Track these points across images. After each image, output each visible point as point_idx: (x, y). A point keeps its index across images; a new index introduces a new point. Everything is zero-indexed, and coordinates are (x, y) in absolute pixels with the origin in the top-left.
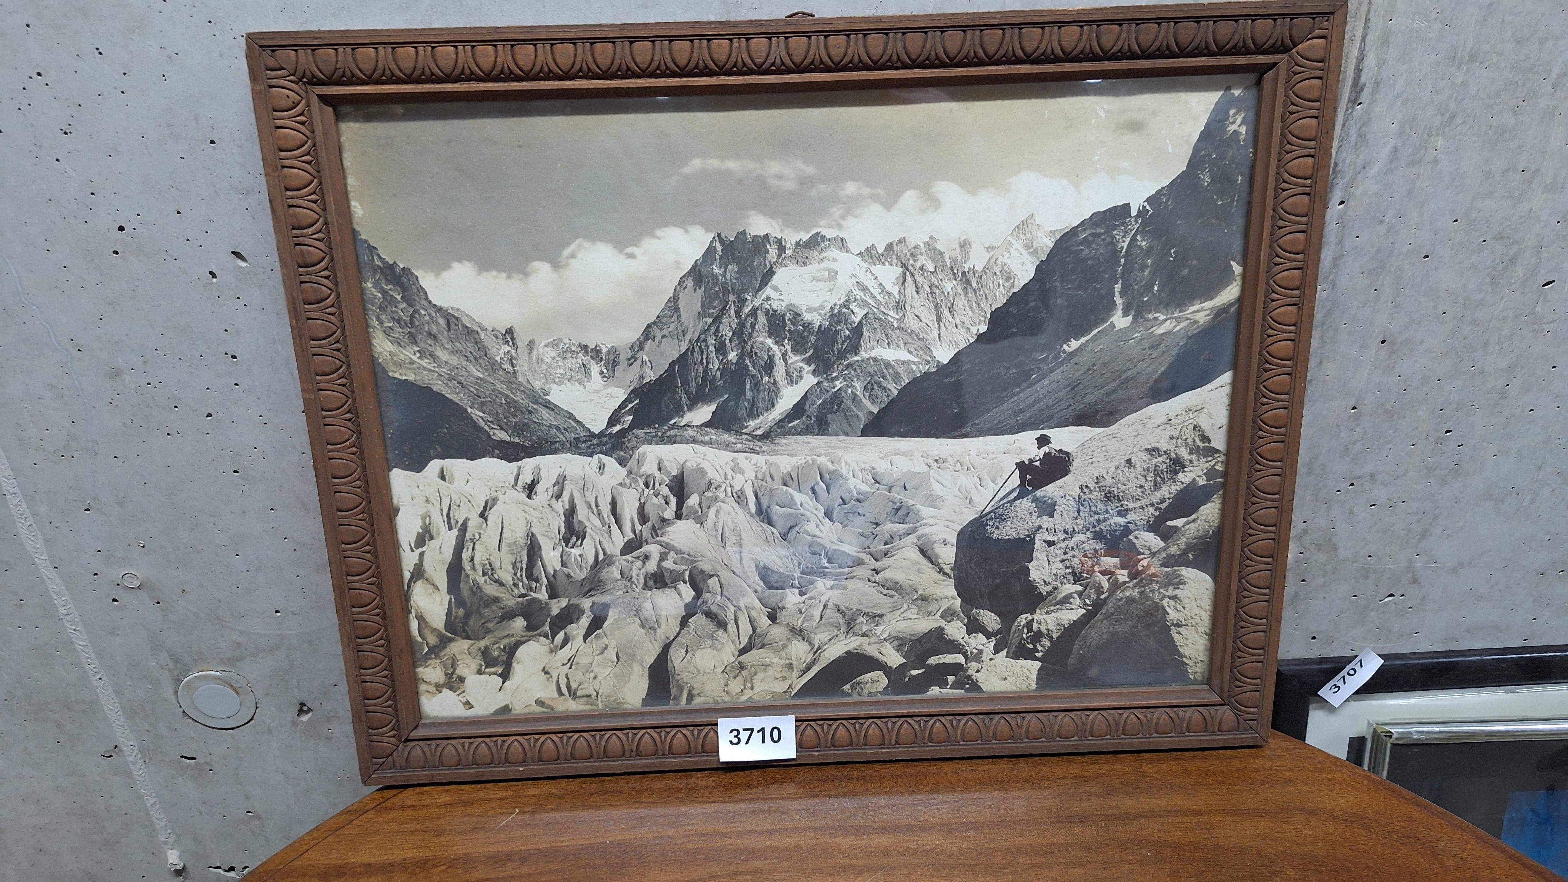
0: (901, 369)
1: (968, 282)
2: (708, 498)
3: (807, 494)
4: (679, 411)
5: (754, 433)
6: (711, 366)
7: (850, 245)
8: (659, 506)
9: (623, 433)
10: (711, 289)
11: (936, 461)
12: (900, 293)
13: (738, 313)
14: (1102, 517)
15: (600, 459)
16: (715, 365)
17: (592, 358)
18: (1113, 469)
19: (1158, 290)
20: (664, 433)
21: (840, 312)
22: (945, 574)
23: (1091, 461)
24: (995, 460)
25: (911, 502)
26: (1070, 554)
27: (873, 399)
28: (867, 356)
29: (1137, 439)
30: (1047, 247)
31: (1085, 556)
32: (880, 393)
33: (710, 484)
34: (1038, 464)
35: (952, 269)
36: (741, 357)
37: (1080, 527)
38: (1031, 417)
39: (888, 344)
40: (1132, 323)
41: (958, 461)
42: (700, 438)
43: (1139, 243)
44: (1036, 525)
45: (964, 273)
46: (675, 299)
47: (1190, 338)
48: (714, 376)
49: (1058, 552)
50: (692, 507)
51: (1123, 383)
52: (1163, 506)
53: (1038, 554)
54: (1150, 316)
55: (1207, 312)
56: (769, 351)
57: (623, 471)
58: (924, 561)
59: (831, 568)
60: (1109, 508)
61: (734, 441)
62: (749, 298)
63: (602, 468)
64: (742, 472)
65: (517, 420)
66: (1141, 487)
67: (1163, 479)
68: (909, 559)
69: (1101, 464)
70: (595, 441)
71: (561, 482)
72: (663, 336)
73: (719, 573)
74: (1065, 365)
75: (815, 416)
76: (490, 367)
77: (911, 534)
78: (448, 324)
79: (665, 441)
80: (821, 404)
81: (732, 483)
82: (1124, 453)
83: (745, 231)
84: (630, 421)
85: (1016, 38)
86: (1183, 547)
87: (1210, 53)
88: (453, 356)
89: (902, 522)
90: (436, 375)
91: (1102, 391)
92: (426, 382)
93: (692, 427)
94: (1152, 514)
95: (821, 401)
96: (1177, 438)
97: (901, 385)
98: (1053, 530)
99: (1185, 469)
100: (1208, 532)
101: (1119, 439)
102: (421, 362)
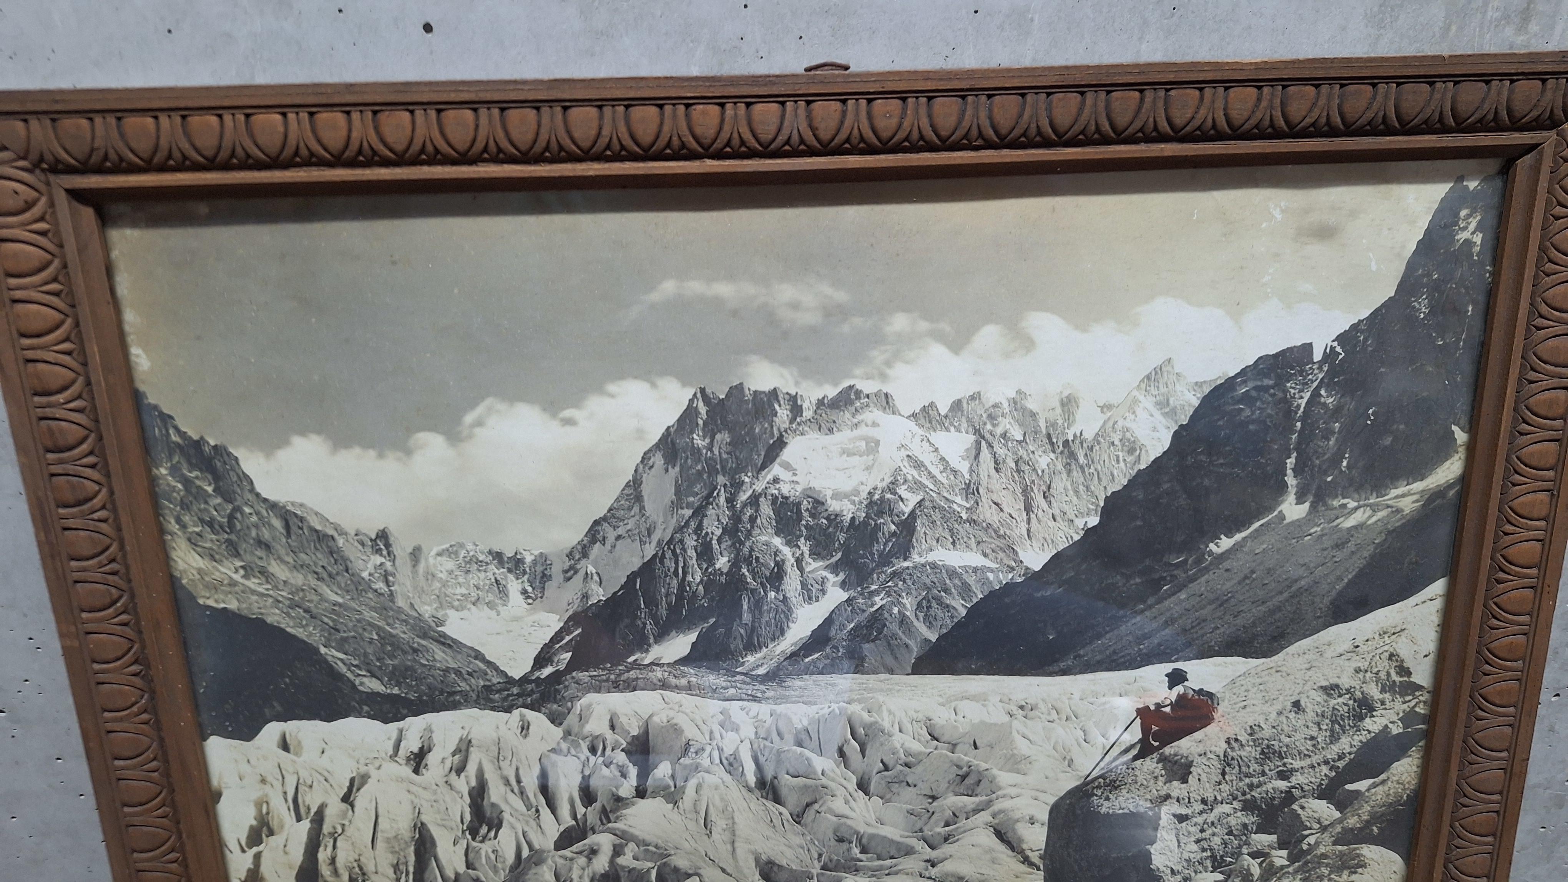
0: (971, 580)
1: (1072, 455)
2: (685, 767)
3: (831, 758)
4: (643, 644)
5: (754, 673)
6: (689, 578)
7: (898, 403)
8: (612, 781)
9: (557, 677)
10: (691, 467)
11: (1022, 707)
12: (971, 471)
13: (731, 501)
14: (1255, 781)
15: (522, 716)
16: (696, 576)
17: (510, 571)
18: (1273, 715)
19: (1348, 467)
20: (619, 675)
21: (882, 499)
22: (1031, 864)
23: (1243, 704)
24: (1107, 706)
25: (984, 766)
26: (1210, 831)
27: (929, 621)
28: (922, 560)
29: (1310, 673)
30: (1190, 405)
31: (1230, 833)
32: (940, 613)
33: (688, 745)
34: (1168, 710)
35: (1049, 436)
36: (735, 564)
37: (1224, 795)
38: (1159, 644)
39: (954, 543)
40: (1310, 513)
41: (1054, 707)
42: (673, 681)
43: (1323, 400)
44: (1163, 793)
45: (1066, 443)
46: (635, 483)
47: (1390, 532)
48: (694, 593)
49: (1193, 829)
50: (660, 779)
51: (1292, 597)
52: (1341, 764)
53: (1164, 833)
54: (1335, 503)
55: (1415, 497)
56: (776, 555)
57: (557, 732)
58: (1001, 847)
59: (867, 861)
60: (1266, 769)
61: (724, 684)
62: (747, 480)
63: (525, 728)
64: (736, 729)
65: (396, 662)
66: (1312, 738)
67: (1342, 728)
68: (979, 845)
69: (1257, 709)
70: (515, 690)
71: (464, 748)
72: (619, 538)
73: (700, 871)
74: (1211, 572)
75: (843, 647)
76: (352, 587)
77: (983, 810)
78: (287, 527)
79: (621, 687)
80: (852, 629)
81: (720, 744)
82: (1291, 692)
83: (741, 384)
84: (566, 661)
85: (1161, 104)
86: (1365, 817)
87: (1445, 130)
88: (295, 573)
89: (970, 793)
90: (271, 600)
91: (1263, 608)
92: (256, 610)
93: (661, 665)
94: (1326, 775)
95: (852, 625)
96: (1366, 671)
97: (972, 601)
98: (1187, 800)
99: (1374, 713)
100: (1402, 797)
101: (1284, 674)
102: (247, 583)
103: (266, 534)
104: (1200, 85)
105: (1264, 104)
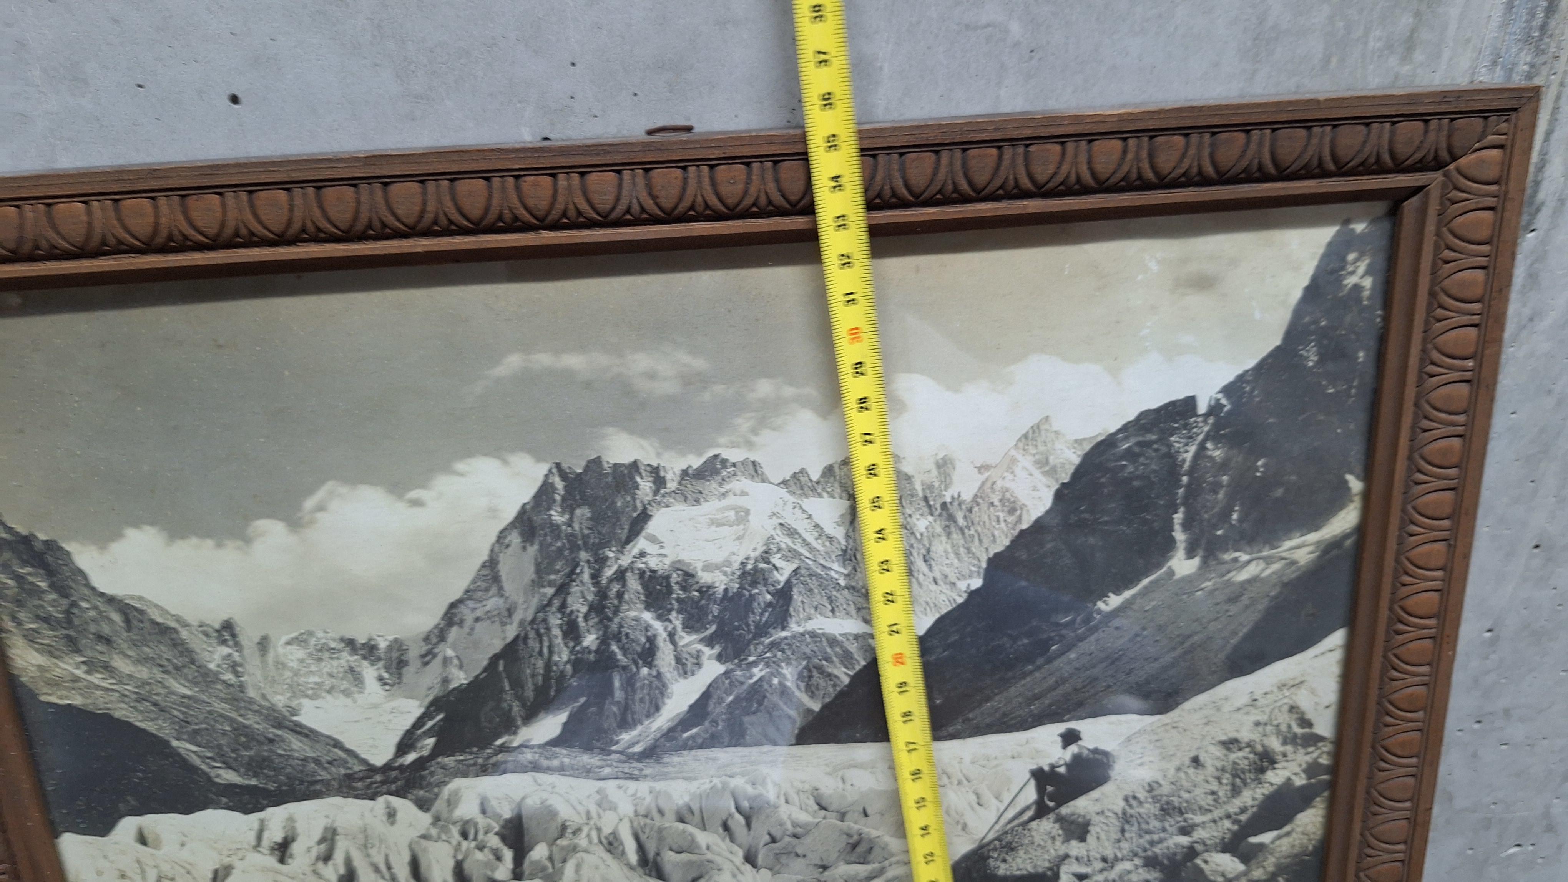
0: (853, 647)
1: (951, 518)
2: (563, 848)
3: (716, 832)
4: (509, 726)
5: (630, 750)
6: (556, 658)
7: (767, 471)
8: (487, 864)
9: (421, 763)
10: (550, 545)
12: (847, 537)
13: (595, 577)
14: (1156, 837)
15: (388, 804)
16: (563, 655)
17: (364, 658)
18: (1172, 772)
19: (1240, 520)
20: (489, 758)
21: (755, 569)
23: (1139, 761)
24: (999, 768)
25: (874, 833)
27: (811, 690)
28: (801, 630)
29: (1207, 728)
30: (1070, 463)
32: (822, 683)
33: (564, 827)
34: (1062, 769)
35: (926, 499)
36: (604, 641)
37: (1125, 852)
38: (1051, 705)
39: (833, 611)
40: (1200, 568)
42: (545, 763)
43: (1209, 453)
44: (1061, 852)
45: (944, 505)
46: (492, 564)
47: (1285, 585)
48: (562, 672)
50: (537, 861)
51: (1185, 653)
52: (1243, 818)
54: (1227, 557)
55: (1310, 549)
56: (647, 630)
57: (426, 818)
60: (1167, 825)
61: (599, 763)
62: (611, 555)
63: (391, 815)
64: (614, 808)
65: (252, 753)
66: (1213, 793)
67: (1244, 781)
69: (1155, 766)
70: (378, 778)
71: (329, 837)
72: (477, 620)
74: (1100, 631)
75: (723, 720)
76: (200, 679)
77: (876, 877)
78: (127, 621)
79: (490, 770)
80: (732, 702)
81: (599, 824)
82: (1188, 748)
83: (599, 457)
84: (430, 747)
85: (1020, 161)
86: (1271, 869)
87: (1325, 174)
88: (140, 668)
89: (862, 861)
90: (117, 694)
91: (1156, 665)
92: (102, 706)
93: (531, 747)
94: (1228, 829)
95: (731, 698)
96: (1266, 724)
97: (854, 668)
98: (1086, 859)
99: (1276, 766)
100: (1307, 847)
101: (1181, 730)
102: (89, 677)
103: (106, 630)
104: (1061, 139)
105: (1130, 156)
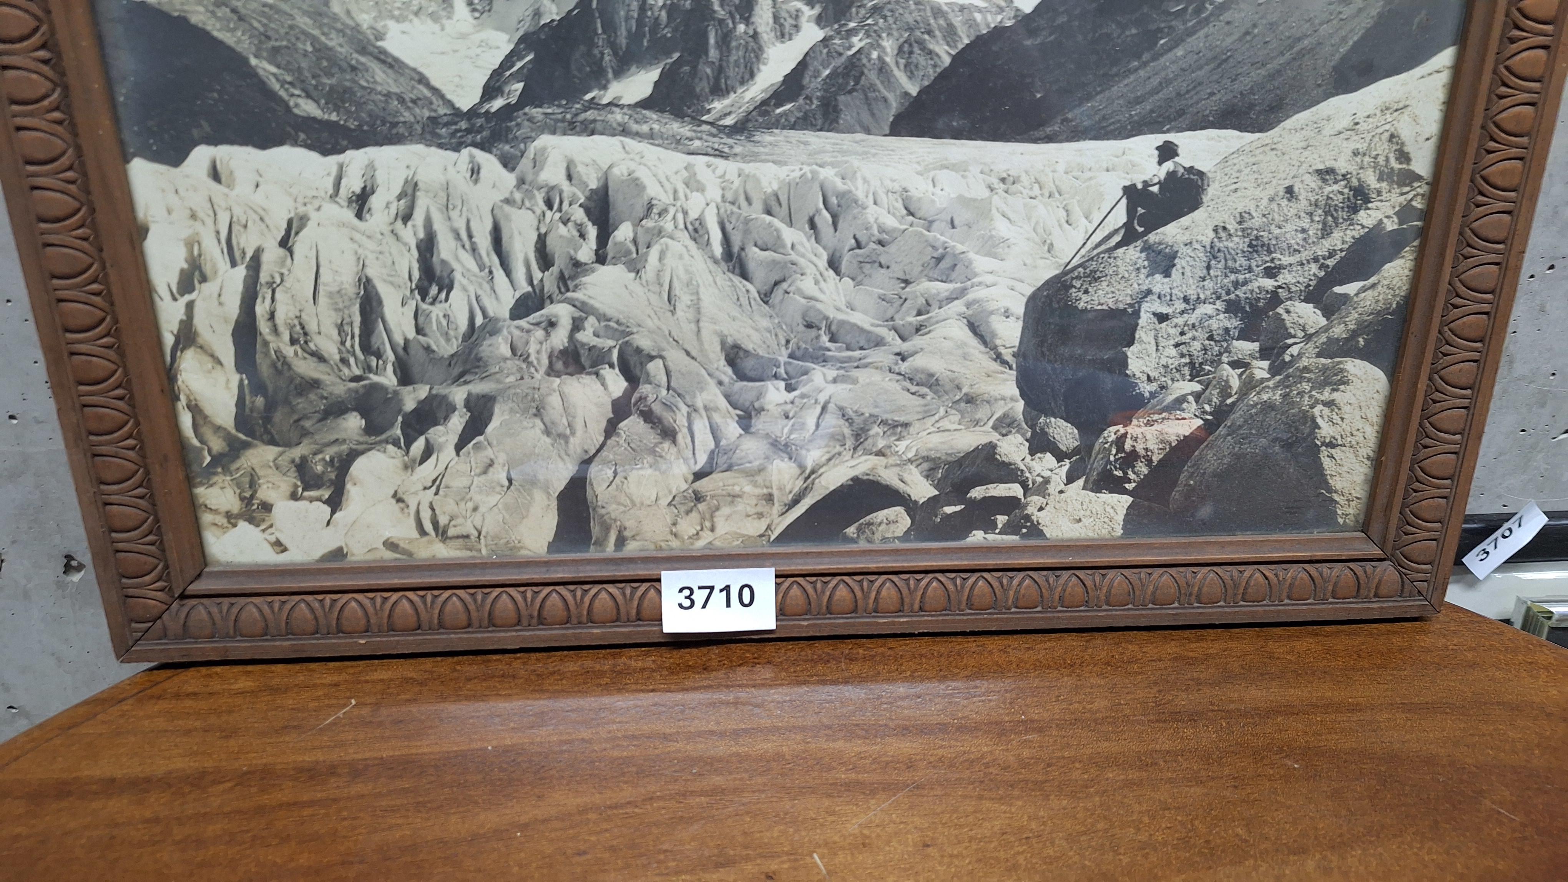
0: (957, 21)
2: (648, 230)
3: (801, 229)
4: (601, 79)
5: (721, 123)
8: (570, 240)
9: (508, 111)
11: (1003, 180)
14: (1241, 277)
15: (472, 158)
18: (1265, 202)
20: (576, 115)
22: (1004, 363)
23: (1234, 186)
24: (1093, 182)
25: (960, 248)
26: (1189, 335)
27: (910, 69)
29: (1306, 153)
31: (1211, 338)
32: (922, 61)
33: (650, 207)
34: (1155, 189)
37: (1208, 293)
38: (1152, 111)
41: (1037, 181)
42: (635, 127)
44: (1144, 288)
48: (657, 19)
49: (1172, 331)
50: (621, 243)
51: (1294, 59)
52: (1330, 263)
53: (1143, 335)
57: (510, 179)
58: (974, 342)
59: (835, 351)
60: (1254, 263)
61: (689, 134)
63: (475, 171)
64: (701, 189)
65: (333, 81)
66: (1304, 231)
67: (1335, 219)
68: (951, 339)
69: (1249, 193)
70: (463, 125)
71: (410, 192)
73: (664, 354)
74: (1211, 25)
75: (818, 98)
77: (957, 298)
79: (578, 129)
80: (827, 76)
81: (685, 206)
82: (1283, 176)
84: (518, 93)
86: (1352, 327)
89: (944, 278)
91: (1263, 72)
92: (179, 7)
93: (621, 107)
94: (1314, 275)
95: (827, 72)
96: (1365, 154)
97: (956, 47)
98: (1168, 298)
99: (1370, 205)
100: (1391, 305)
101: (1279, 153)
